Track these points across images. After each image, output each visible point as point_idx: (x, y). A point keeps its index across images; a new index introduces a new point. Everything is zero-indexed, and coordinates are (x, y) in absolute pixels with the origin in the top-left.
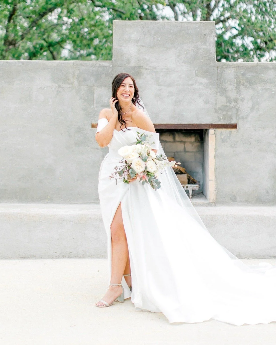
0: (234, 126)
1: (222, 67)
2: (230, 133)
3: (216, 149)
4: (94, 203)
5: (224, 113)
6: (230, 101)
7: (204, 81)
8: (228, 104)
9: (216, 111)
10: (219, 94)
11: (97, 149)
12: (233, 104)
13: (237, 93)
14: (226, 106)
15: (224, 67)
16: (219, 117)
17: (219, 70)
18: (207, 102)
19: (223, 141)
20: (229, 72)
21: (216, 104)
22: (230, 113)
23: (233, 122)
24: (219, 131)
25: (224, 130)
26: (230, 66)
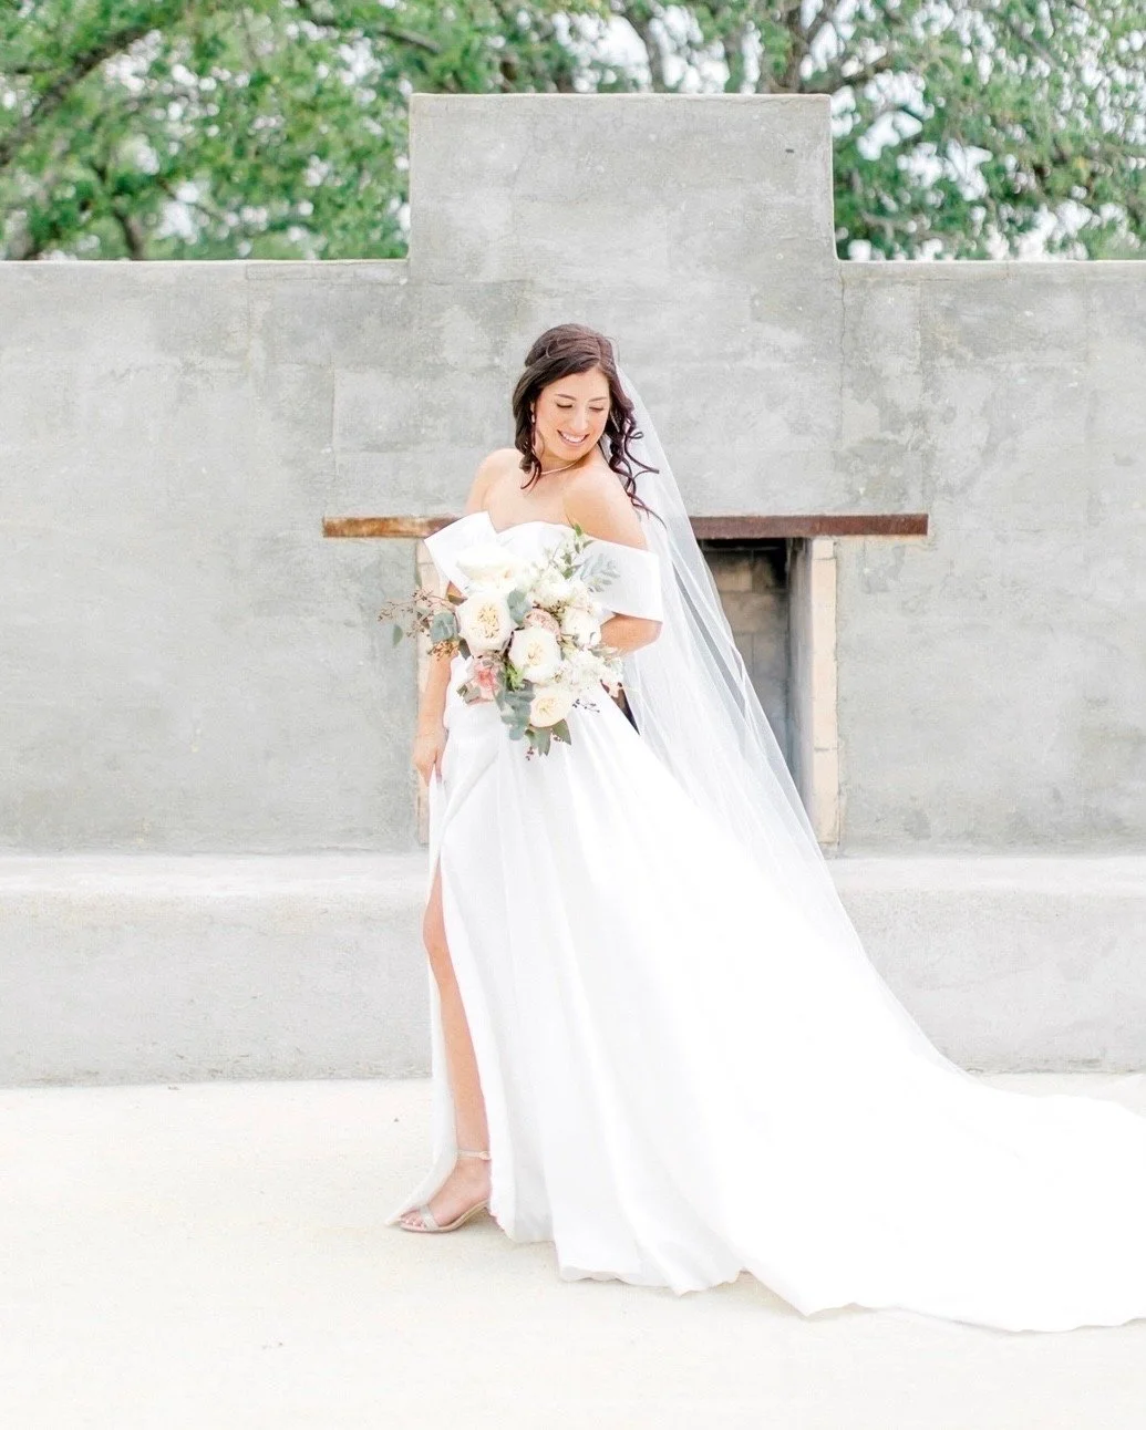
0: (916, 526)
1: (863, 284)
2: (902, 548)
3: (840, 619)
4: (337, 849)
5: (874, 470)
6: (894, 420)
7: (790, 339)
8: (891, 436)
9: (840, 462)
10: (849, 392)
11: (348, 624)
12: (908, 435)
13: (925, 389)
14: (884, 442)
15: (871, 280)
16: (850, 490)
17: (848, 292)
18: (800, 427)
19: (870, 587)
20: (890, 300)
21: (838, 435)
22: (895, 471)
23: (910, 508)
24: (852, 544)
25: (873, 541)
26: (892, 280)
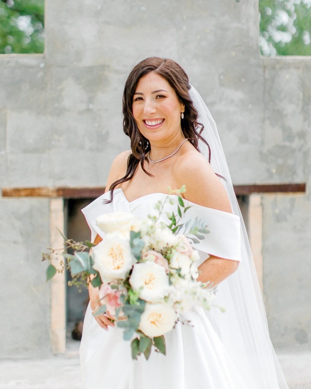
0: (300, 188)
1: (274, 68)
2: (292, 202)
3: (264, 237)
4: (10, 359)
5: (280, 161)
6: (289, 136)
7: (238, 95)
8: (287, 144)
9: (263, 157)
10: (267, 122)
11: (15, 242)
12: (296, 143)
13: (305, 120)
14: (284, 147)
15: (278, 66)
16: (268, 171)
17: (267, 72)
18: (244, 139)
19: (279, 219)
20: (288, 76)
21: (263, 143)
22: (291, 162)
23: (298, 180)
24: (270, 198)
25: (280, 197)
26: (287, 66)
